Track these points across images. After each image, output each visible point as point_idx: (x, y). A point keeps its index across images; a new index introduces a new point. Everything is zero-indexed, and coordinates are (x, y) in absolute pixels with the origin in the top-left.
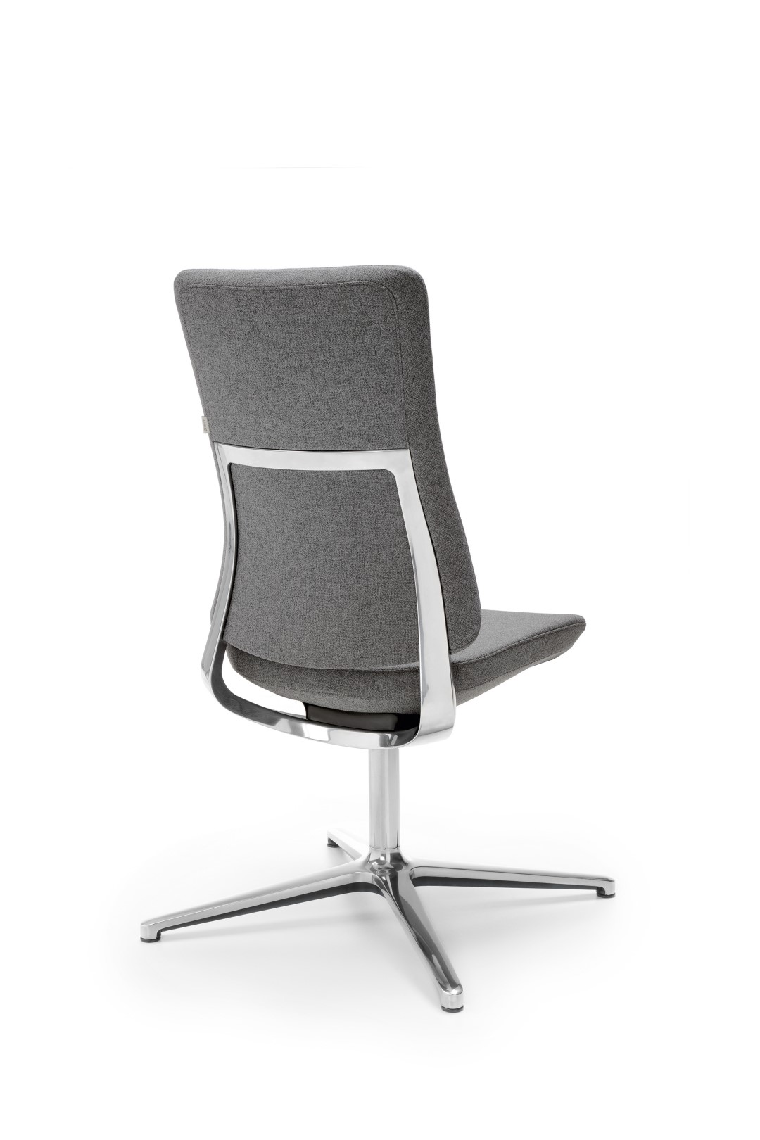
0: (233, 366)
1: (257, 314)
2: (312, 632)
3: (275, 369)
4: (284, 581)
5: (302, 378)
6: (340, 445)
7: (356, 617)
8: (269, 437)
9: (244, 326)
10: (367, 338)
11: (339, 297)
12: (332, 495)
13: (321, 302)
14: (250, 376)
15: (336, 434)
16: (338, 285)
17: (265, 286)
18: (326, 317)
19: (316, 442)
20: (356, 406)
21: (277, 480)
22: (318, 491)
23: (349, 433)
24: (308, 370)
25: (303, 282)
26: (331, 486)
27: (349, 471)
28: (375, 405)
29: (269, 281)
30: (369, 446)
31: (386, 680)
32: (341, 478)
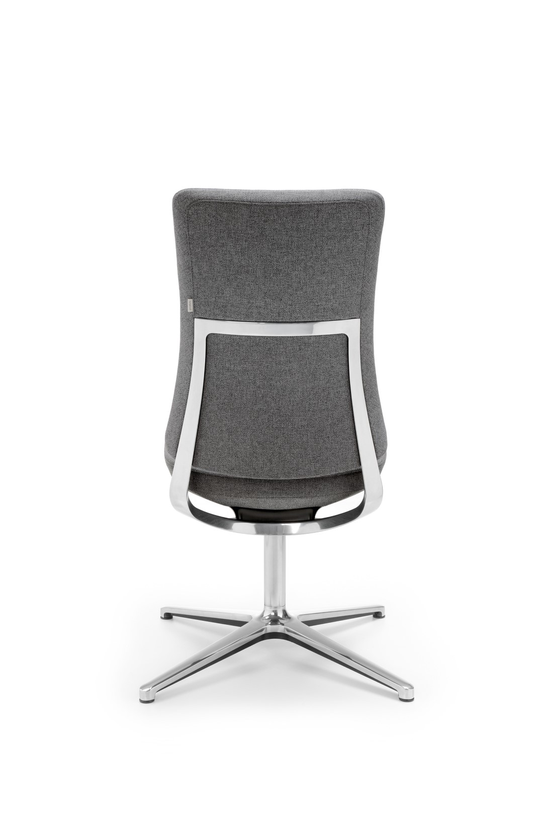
0: (236, 261)
1: (267, 223)
2: (280, 453)
3: (275, 263)
4: (253, 418)
5: (297, 269)
6: (317, 317)
7: (313, 440)
8: (260, 313)
9: (252, 232)
10: (349, 240)
11: (334, 212)
12: (302, 354)
13: (320, 215)
14: (250, 269)
15: (316, 309)
16: (334, 204)
17: (276, 203)
18: (323, 225)
19: (299, 315)
20: (333, 289)
21: (257, 345)
22: (292, 351)
23: (324, 309)
24: (303, 264)
25: (308, 200)
26: (303, 347)
27: (318, 336)
28: (346, 288)
29: (279, 199)
30: (337, 317)
31: (326, 483)
32: (311, 341)
